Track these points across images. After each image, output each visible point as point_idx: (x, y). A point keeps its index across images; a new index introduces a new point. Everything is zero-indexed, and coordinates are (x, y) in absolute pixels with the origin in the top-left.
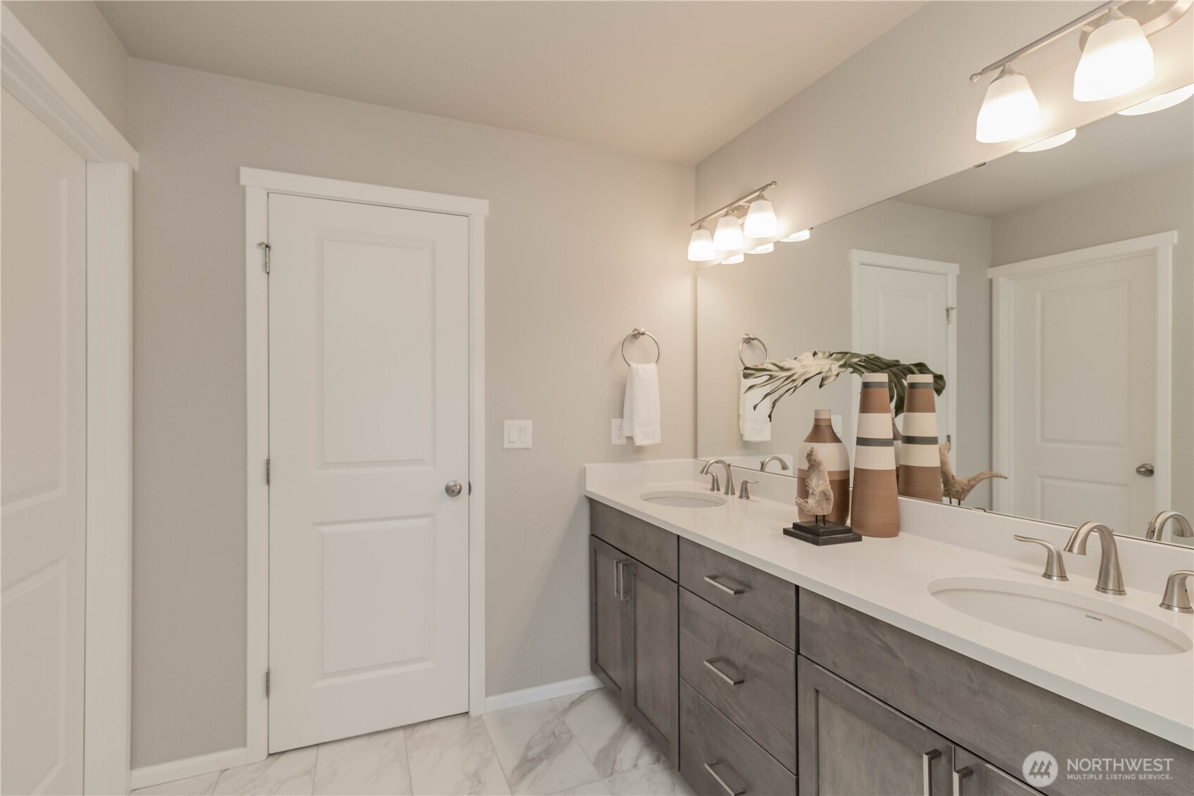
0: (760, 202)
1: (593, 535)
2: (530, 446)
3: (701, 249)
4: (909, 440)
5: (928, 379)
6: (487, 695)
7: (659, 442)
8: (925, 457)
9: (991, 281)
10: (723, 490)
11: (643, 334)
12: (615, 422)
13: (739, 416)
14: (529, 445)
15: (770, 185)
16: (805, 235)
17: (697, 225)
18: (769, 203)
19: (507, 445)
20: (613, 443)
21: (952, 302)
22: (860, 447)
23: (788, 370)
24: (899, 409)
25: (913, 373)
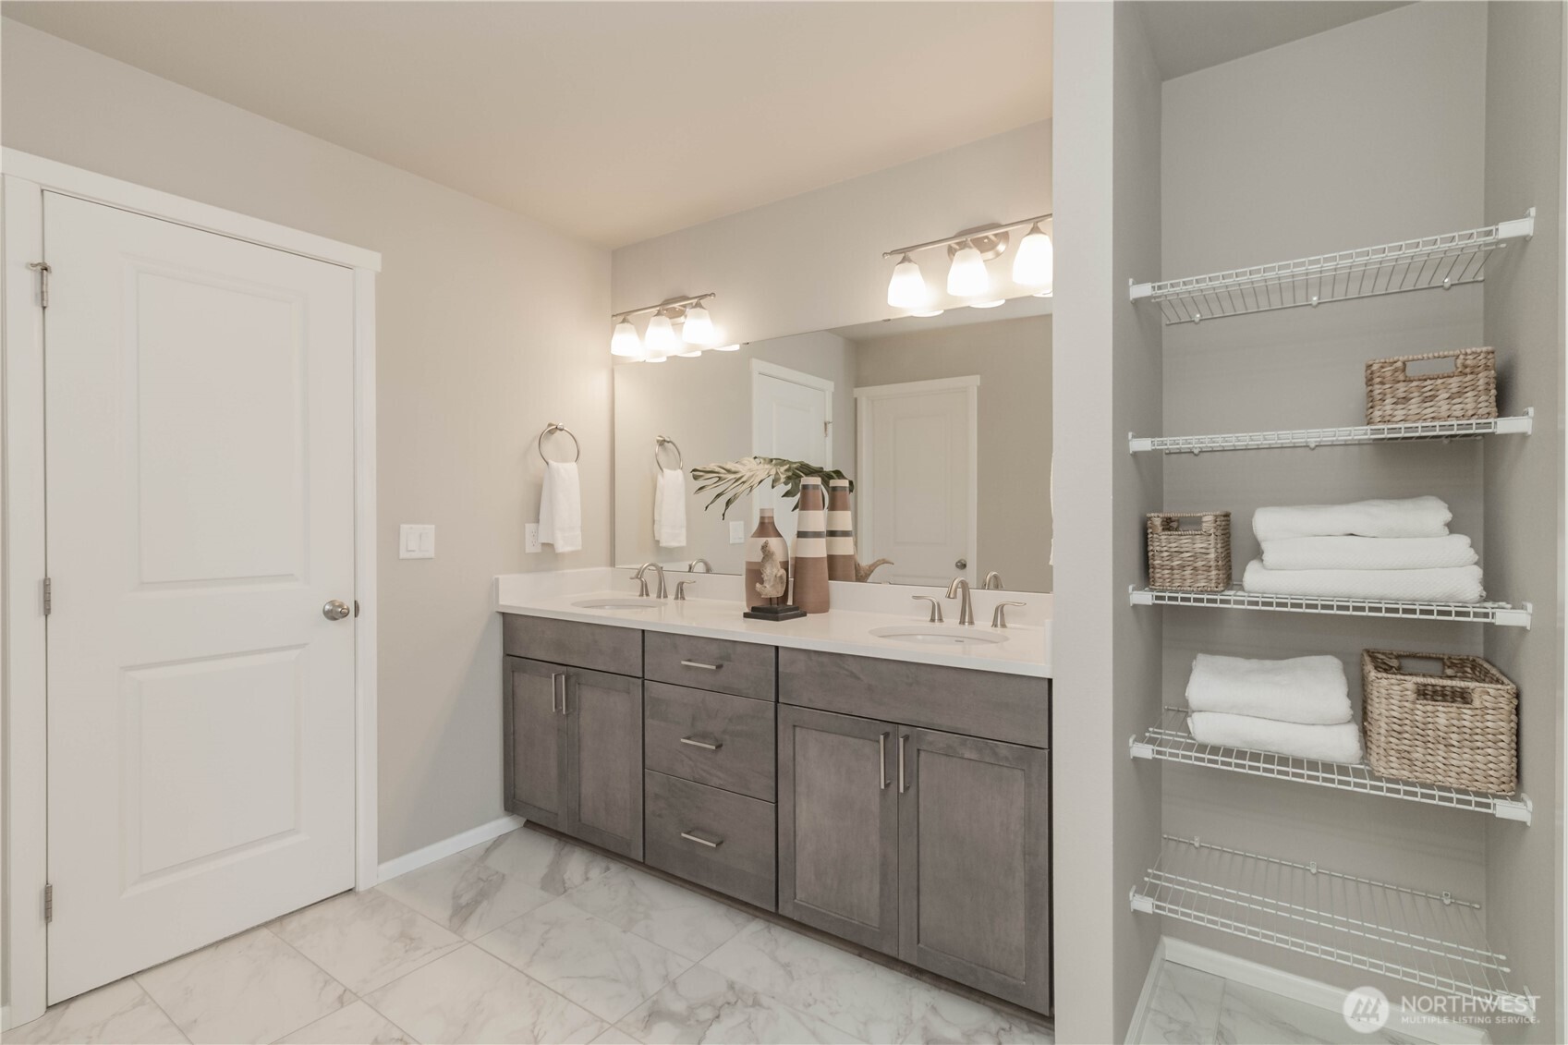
0: (698, 310)
1: (508, 655)
2: (433, 556)
3: (627, 343)
4: (832, 534)
5: (845, 483)
6: (380, 861)
7: (580, 548)
8: (844, 547)
9: (856, 399)
10: (653, 595)
11: (561, 430)
12: (530, 527)
13: (654, 521)
14: (431, 554)
15: (710, 295)
16: (736, 347)
17: (621, 318)
18: (706, 311)
19: (403, 555)
20: (527, 551)
21: (829, 418)
22: (800, 539)
23: (735, 473)
24: (833, 507)
25: (833, 478)
